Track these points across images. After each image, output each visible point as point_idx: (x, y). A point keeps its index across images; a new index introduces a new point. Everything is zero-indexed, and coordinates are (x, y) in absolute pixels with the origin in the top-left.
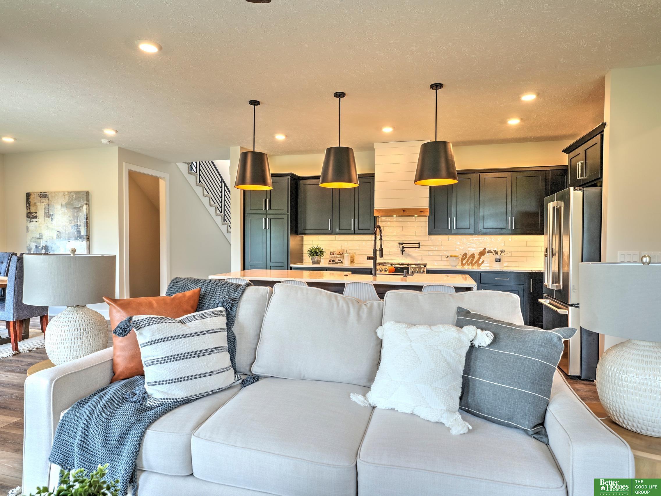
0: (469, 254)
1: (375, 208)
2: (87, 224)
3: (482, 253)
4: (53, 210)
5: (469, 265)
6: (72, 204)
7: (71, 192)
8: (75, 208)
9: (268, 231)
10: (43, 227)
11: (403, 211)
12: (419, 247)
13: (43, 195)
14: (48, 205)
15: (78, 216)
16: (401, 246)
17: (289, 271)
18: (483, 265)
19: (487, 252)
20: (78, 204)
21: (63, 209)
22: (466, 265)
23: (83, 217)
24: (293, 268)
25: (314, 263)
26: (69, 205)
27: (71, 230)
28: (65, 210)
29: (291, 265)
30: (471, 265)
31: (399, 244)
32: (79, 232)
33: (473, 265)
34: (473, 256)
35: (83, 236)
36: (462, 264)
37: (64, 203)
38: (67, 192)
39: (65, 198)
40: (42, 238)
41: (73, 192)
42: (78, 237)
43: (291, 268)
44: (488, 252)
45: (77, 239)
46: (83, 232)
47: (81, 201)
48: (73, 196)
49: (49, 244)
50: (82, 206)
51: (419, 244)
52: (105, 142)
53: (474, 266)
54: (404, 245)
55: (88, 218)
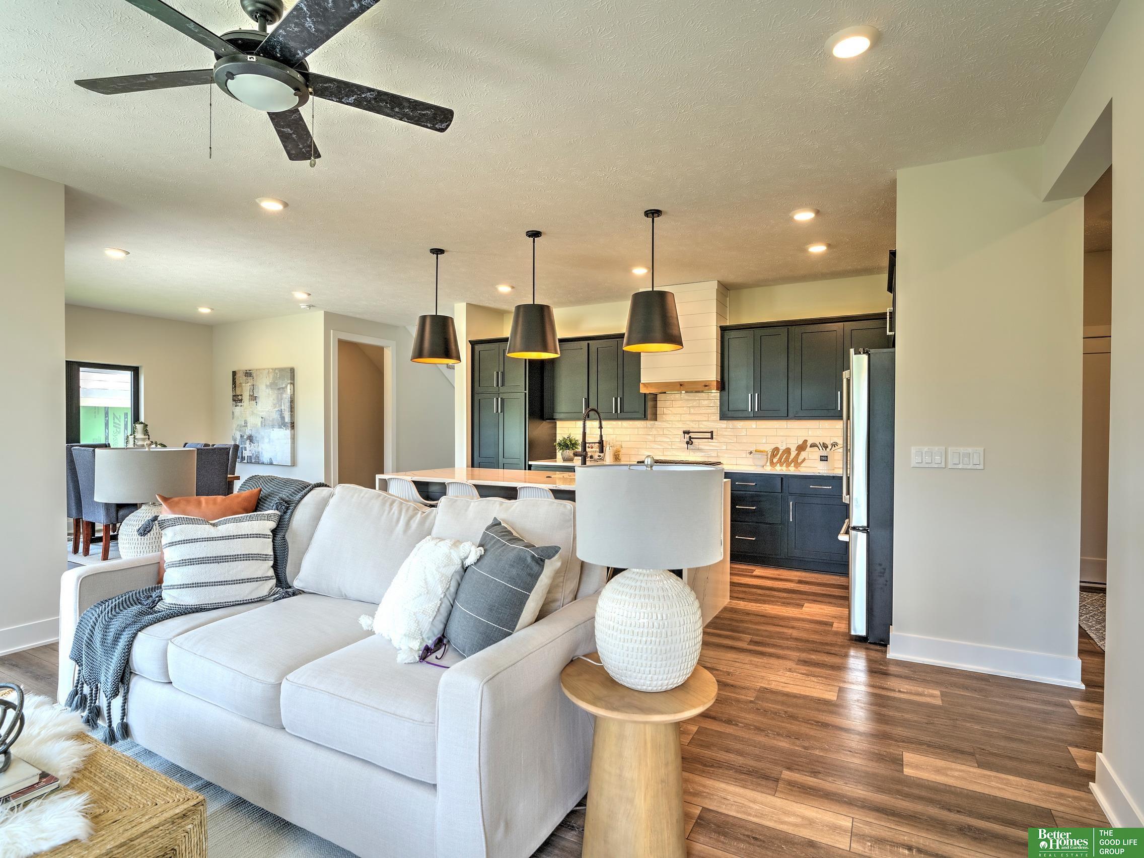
0: (782, 448)
1: (642, 382)
2: (291, 408)
3: (801, 448)
4: (258, 392)
5: (781, 465)
6: (276, 384)
7: (276, 369)
8: (279, 389)
9: (501, 415)
10: (248, 412)
11: (679, 386)
12: (712, 438)
13: (248, 374)
14: (253, 385)
15: (282, 399)
16: (687, 436)
17: (527, 471)
18: (803, 465)
19: (809, 446)
20: (282, 384)
21: (267, 390)
22: (778, 465)
23: (287, 400)
24: (533, 466)
25: (565, 460)
26: (273, 385)
27: (276, 416)
28: (269, 391)
29: (530, 463)
30: (785, 465)
31: (685, 432)
32: (283, 418)
33: (788, 465)
34: (788, 451)
35: (287, 423)
36: (772, 463)
37: (268, 384)
38: (272, 369)
39: (269, 376)
40: (247, 426)
41: (278, 369)
42: (282, 424)
43: (530, 467)
44: (811, 446)
45: (281, 428)
46: (287, 419)
47: (285, 380)
48: (277, 374)
49: (253, 434)
50: (286, 386)
51: (712, 432)
52: (304, 307)
53: (790, 466)
54: (692, 435)
55: (292, 401)
